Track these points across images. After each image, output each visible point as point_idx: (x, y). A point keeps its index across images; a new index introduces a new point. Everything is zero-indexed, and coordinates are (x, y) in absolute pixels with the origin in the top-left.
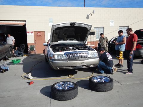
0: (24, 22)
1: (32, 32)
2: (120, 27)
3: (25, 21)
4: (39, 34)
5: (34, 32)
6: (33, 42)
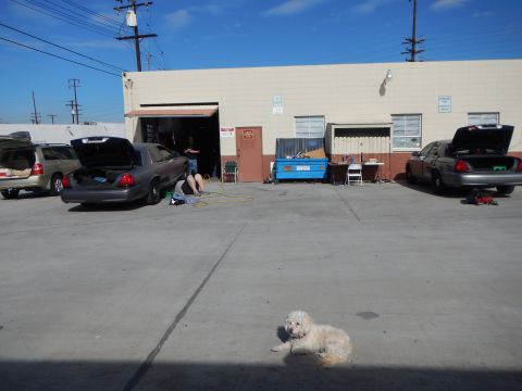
0: (215, 107)
1: (232, 130)
2: (469, 114)
3: (217, 104)
4: (248, 134)
5: (237, 128)
6: (234, 153)
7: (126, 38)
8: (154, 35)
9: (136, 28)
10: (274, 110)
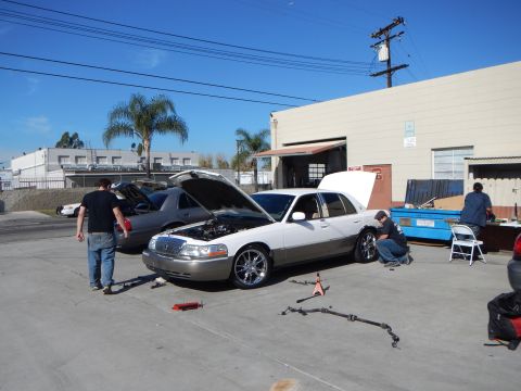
1: (360, 168)
3: (344, 138)
5: (365, 167)
7: (378, 74)
8: (405, 66)
9: (389, 61)
10: (406, 141)
